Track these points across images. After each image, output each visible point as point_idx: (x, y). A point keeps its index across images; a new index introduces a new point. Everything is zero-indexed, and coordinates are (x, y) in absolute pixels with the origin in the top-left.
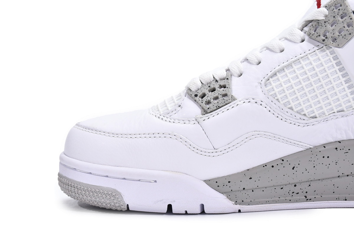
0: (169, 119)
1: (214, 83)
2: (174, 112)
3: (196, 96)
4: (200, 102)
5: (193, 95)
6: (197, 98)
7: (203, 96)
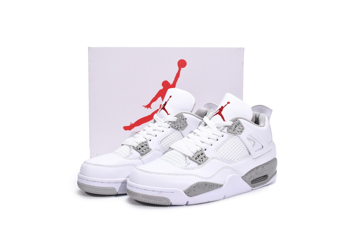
0: (129, 159)
1: (142, 144)
2: (130, 156)
3: (137, 149)
4: (139, 151)
5: (136, 149)
6: (138, 150)
7: (140, 149)
